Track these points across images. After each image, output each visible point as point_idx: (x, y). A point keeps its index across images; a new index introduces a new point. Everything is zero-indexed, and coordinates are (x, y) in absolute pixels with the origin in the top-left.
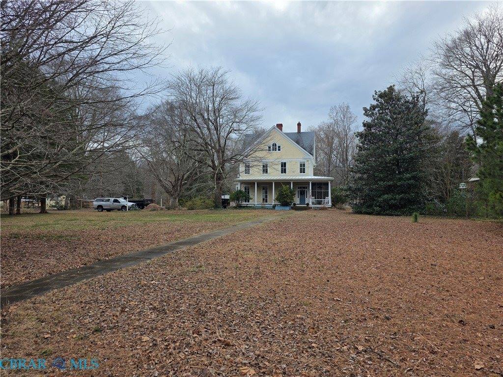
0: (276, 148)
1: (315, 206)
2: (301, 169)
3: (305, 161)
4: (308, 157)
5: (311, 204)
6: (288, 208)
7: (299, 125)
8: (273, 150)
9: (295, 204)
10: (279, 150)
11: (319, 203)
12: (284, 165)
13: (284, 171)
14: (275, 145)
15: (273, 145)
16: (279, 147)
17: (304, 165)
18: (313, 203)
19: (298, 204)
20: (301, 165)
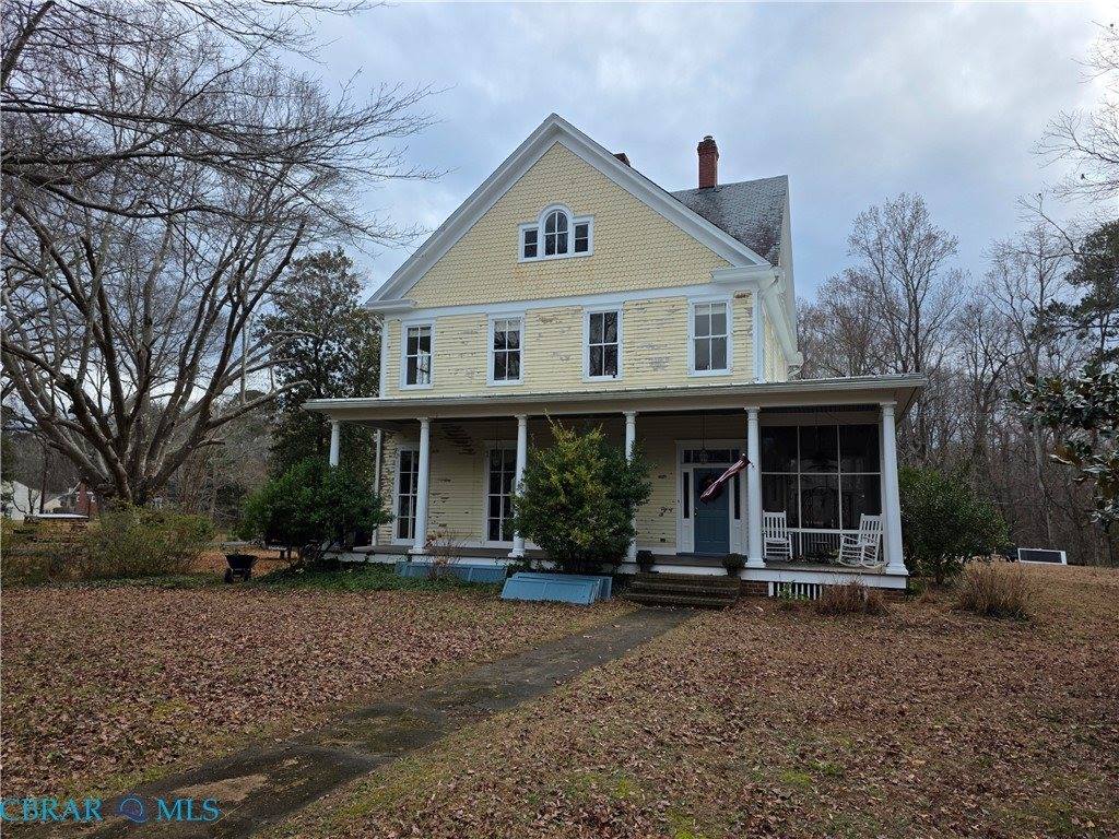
0: (563, 238)
1: (787, 577)
2: (700, 348)
3: (728, 297)
4: (744, 273)
5: (755, 560)
6: (583, 591)
7: (707, 150)
8: (550, 251)
9: (646, 559)
10: (582, 245)
11: (819, 554)
12: (604, 325)
13: (604, 361)
14: (556, 222)
15: (550, 227)
16: (582, 230)
17: (720, 322)
18: (775, 558)
19: (681, 559)
20: (701, 325)
